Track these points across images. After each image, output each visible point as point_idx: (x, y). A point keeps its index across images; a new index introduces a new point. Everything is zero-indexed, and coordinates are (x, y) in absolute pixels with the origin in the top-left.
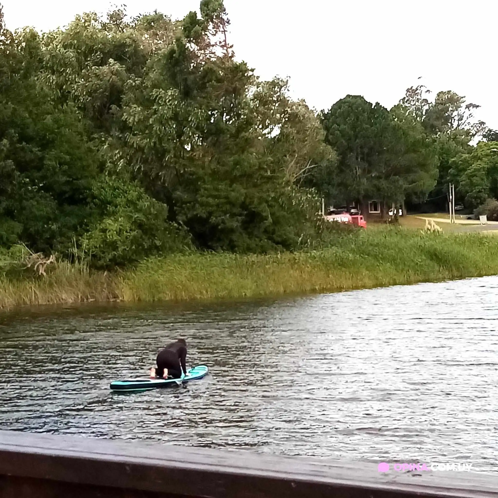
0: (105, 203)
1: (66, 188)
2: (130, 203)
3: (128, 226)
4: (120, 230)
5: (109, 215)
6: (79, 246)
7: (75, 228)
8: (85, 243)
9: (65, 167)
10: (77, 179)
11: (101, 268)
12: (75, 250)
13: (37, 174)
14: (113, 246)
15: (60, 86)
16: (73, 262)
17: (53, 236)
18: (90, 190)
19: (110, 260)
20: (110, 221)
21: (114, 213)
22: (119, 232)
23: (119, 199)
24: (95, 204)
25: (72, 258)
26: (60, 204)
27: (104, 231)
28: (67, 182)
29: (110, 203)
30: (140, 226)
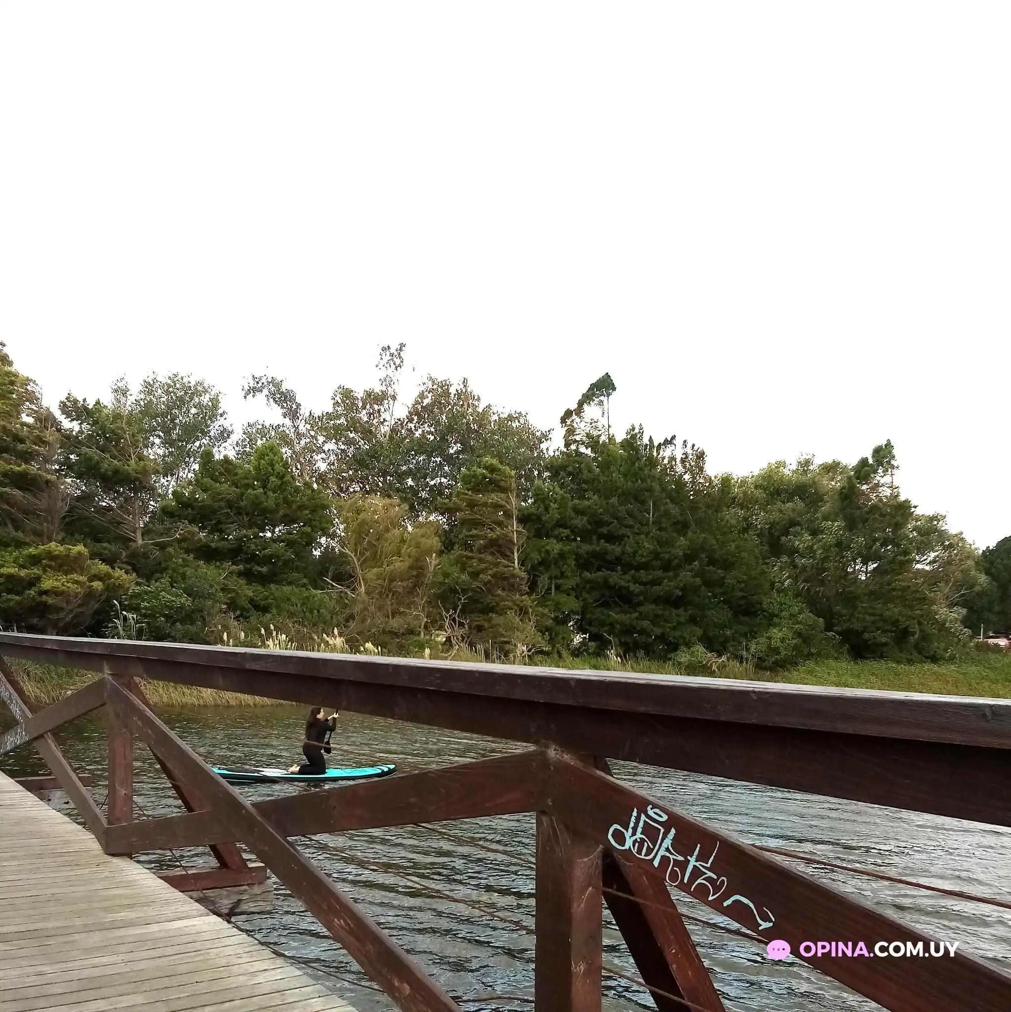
0: (773, 615)
1: (743, 602)
2: (793, 616)
3: (790, 635)
4: (783, 638)
5: (775, 625)
6: (748, 650)
7: (745, 635)
8: (753, 648)
9: (743, 585)
10: (753, 595)
11: (765, 669)
12: (744, 653)
13: (718, 590)
14: (776, 651)
15: (745, 519)
16: (741, 662)
17: (727, 640)
18: (761, 604)
19: (773, 663)
20: (775, 631)
21: (779, 625)
22: (783, 640)
23: (784, 613)
24: (764, 616)
25: (741, 659)
26: (736, 614)
27: (769, 638)
28: (743, 597)
29: (777, 616)
30: (800, 635)
